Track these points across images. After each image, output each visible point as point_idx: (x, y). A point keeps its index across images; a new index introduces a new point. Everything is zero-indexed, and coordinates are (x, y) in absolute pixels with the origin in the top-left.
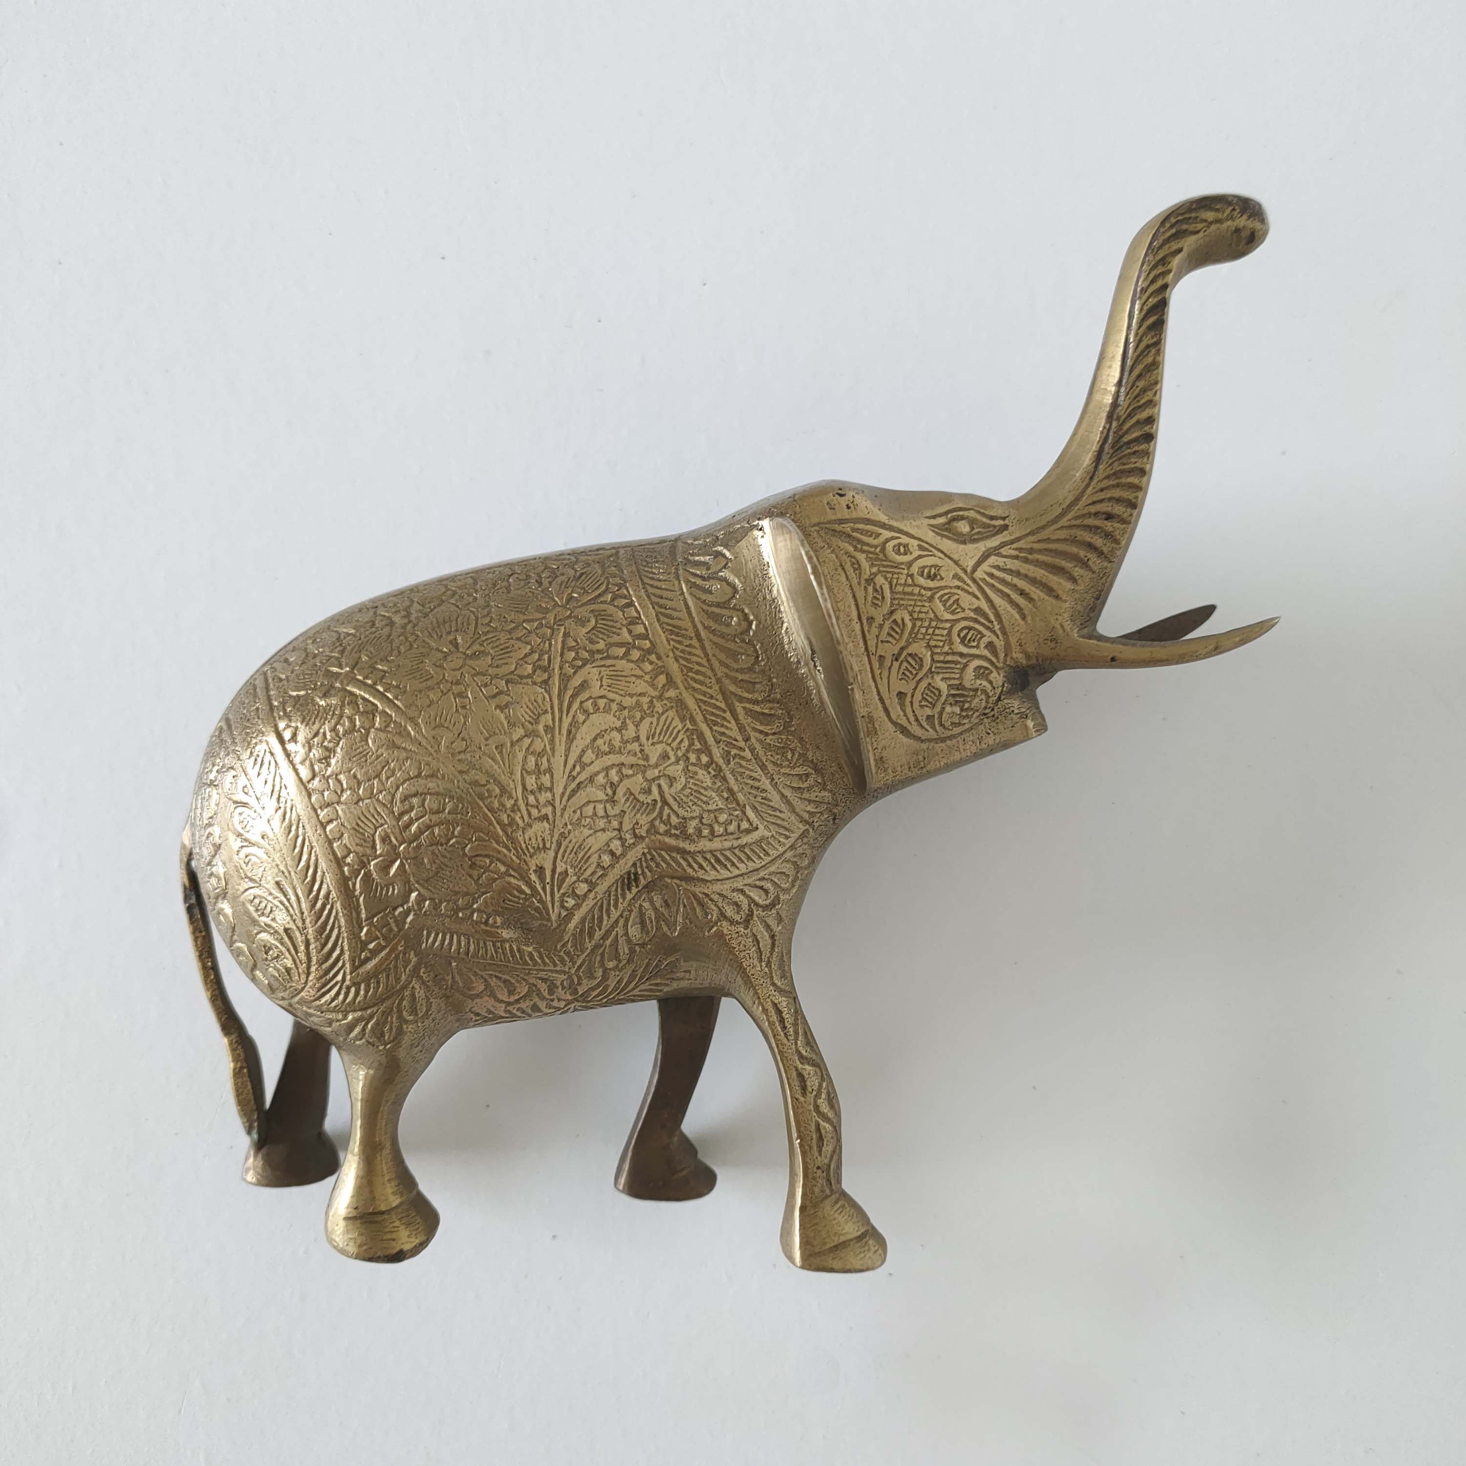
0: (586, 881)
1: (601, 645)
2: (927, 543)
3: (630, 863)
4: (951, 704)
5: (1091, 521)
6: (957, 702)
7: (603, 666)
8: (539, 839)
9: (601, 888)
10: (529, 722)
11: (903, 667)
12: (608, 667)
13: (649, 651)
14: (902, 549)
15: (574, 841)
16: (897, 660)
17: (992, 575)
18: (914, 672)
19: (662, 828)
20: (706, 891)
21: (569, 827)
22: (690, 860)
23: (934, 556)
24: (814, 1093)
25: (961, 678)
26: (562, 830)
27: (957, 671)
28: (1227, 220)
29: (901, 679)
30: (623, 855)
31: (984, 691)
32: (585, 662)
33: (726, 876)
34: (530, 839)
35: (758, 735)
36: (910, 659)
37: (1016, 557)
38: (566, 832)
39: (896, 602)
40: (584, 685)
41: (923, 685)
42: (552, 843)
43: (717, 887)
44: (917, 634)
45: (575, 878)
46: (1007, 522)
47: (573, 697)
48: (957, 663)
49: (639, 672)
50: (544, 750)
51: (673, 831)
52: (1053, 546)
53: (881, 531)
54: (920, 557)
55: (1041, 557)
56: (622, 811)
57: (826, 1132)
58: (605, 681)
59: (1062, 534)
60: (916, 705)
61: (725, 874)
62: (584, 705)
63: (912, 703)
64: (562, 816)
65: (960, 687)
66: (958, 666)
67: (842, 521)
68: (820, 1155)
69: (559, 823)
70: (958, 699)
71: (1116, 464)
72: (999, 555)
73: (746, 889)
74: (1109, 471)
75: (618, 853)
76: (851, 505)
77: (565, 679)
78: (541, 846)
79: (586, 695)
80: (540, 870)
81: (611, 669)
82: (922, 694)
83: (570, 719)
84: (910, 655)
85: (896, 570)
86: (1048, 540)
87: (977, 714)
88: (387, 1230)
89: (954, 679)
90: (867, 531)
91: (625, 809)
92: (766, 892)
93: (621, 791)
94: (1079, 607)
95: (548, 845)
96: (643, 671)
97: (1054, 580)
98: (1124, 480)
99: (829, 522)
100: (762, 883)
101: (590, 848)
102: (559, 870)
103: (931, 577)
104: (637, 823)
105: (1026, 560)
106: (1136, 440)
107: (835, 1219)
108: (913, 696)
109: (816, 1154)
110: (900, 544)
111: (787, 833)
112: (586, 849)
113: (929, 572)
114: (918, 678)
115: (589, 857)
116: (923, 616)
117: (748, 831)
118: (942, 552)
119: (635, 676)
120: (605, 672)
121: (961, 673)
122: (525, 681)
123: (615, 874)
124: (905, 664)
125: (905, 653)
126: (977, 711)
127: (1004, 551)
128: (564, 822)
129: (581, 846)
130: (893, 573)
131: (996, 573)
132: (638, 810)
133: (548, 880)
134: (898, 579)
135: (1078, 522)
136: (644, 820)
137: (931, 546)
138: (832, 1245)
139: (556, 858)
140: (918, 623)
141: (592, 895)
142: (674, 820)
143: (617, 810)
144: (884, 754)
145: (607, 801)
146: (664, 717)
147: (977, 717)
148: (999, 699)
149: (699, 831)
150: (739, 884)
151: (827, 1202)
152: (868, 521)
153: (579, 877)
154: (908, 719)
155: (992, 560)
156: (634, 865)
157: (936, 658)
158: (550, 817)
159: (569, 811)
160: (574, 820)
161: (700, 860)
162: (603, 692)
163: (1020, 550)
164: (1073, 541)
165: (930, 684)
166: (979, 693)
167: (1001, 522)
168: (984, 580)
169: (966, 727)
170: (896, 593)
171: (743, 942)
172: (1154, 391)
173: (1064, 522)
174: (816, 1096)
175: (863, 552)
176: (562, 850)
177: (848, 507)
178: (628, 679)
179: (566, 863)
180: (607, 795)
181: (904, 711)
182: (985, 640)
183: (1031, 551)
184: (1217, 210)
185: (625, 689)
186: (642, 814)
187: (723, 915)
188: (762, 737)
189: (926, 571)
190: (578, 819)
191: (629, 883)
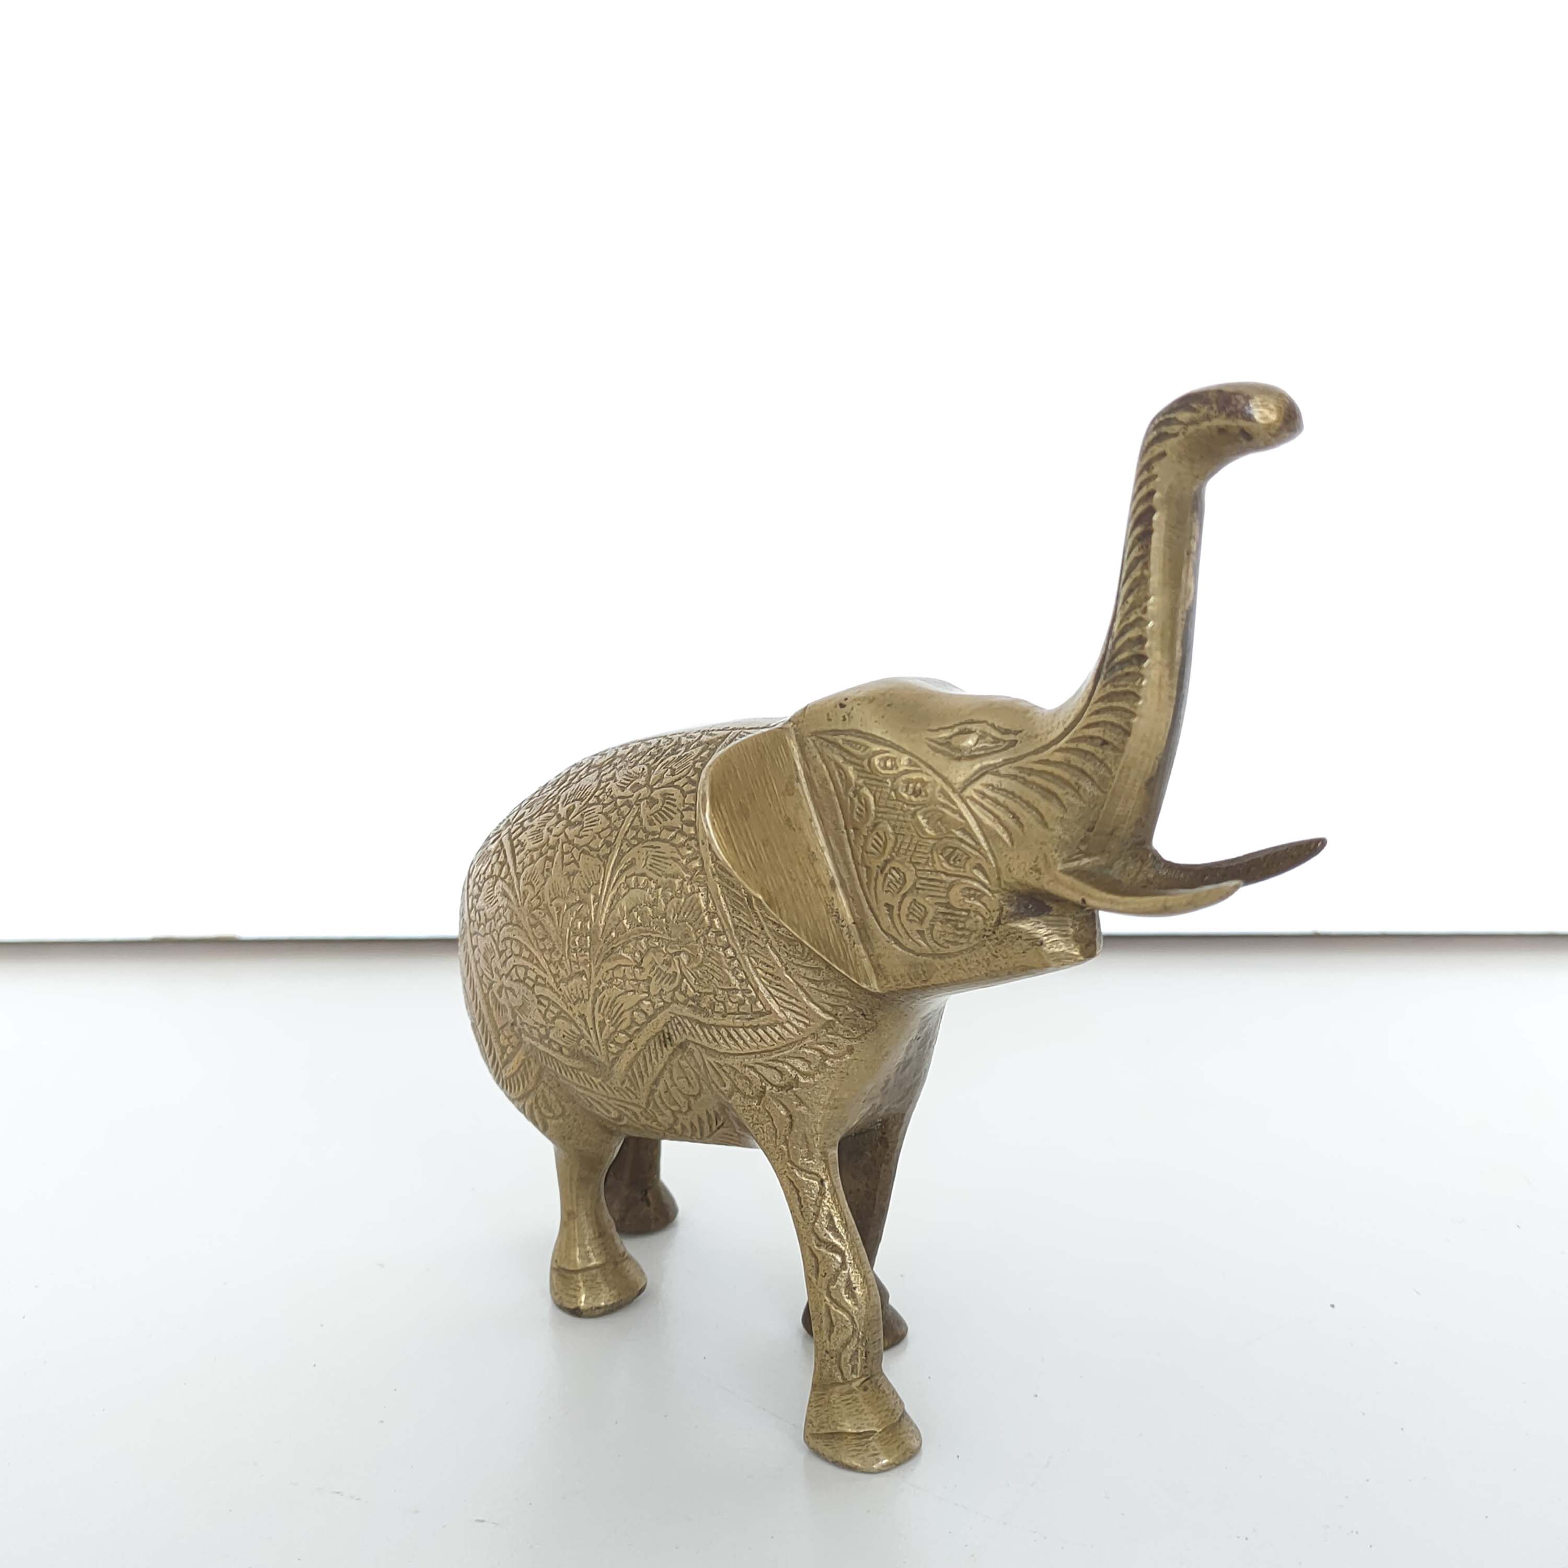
0: (623, 1032)
1: (656, 828)
2: (917, 758)
3: (661, 1024)
4: (941, 922)
5: (1083, 746)
6: (949, 920)
7: (652, 847)
8: (580, 992)
9: (641, 1040)
10: (584, 889)
11: (888, 881)
12: (655, 848)
13: (691, 838)
14: (889, 764)
15: (607, 996)
16: (882, 872)
17: (984, 795)
18: (899, 886)
19: (681, 998)
20: (719, 1062)
21: (603, 984)
22: (706, 1031)
23: (921, 771)
24: (828, 1278)
25: (947, 897)
26: (597, 986)
27: (942, 890)
28: (1203, 420)
29: (886, 892)
30: (653, 1016)
31: (977, 913)
32: (640, 841)
33: (736, 1052)
34: (572, 990)
35: (771, 926)
36: (894, 872)
37: (1015, 777)
38: (600, 988)
39: (880, 815)
40: (632, 864)
41: (908, 900)
42: (589, 996)
43: (730, 1061)
44: (899, 848)
45: (612, 1029)
46: (1017, 738)
47: (622, 872)
48: (941, 881)
49: (676, 855)
50: (589, 915)
51: (690, 1003)
52: (1049, 769)
53: (868, 743)
54: (907, 772)
55: (1038, 780)
56: (649, 977)
57: (837, 1320)
58: (650, 861)
59: (1059, 757)
60: (904, 919)
61: (735, 1049)
62: (628, 880)
63: (899, 915)
64: (596, 974)
65: (948, 905)
66: (943, 885)
67: (836, 732)
68: (830, 1340)
69: (595, 980)
70: (949, 917)
71: (1108, 686)
72: (998, 774)
73: (758, 1067)
74: (1103, 694)
75: (650, 1013)
76: (847, 717)
77: (622, 854)
78: (581, 997)
79: (631, 871)
80: (582, 1016)
81: (657, 850)
82: (909, 909)
83: (614, 891)
84: (894, 868)
85: (880, 784)
86: (1046, 762)
87: (974, 935)
88: (572, 1286)
89: (940, 897)
90: (857, 743)
91: (651, 976)
92: (781, 1073)
93: (647, 960)
94: (1067, 837)
95: (586, 997)
96: (680, 854)
97: (1043, 805)
98: (1115, 704)
99: (825, 732)
100: (775, 1064)
101: (622, 1005)
102: (597, 1019)
103: (916, 793)
104: (662, 990)
105: (1025, 782)
106: (1128, 661)
107: (838, 1408)
108: (899, 910)
109: (825, 1338)
110: (888, 758)
111: (807, 1022)
112: (619, 1005)
113: (914, 789)
114: (903, 892)
115: (623, 1013)
116: (904, 831)
117: (761, 1014)
118: (931, 768)
119: (672, 858)
120: (652, 852)
121: (948, 893)
122: (592, 853)
123: (651, 1030)
124: (889, 876)
125: (888, 867)
126: (975, 931)
127: (1003, 770)
128: (598, 980)
129: (613, 1002)
130: (877, 786)
131: (988, 792)
132: (663, 979)
133: (590, 1026)
134: (881, 792)
135: (1073, 745)
136: (667, 988)
137: (921, 761)
138: (829, 1431)
139: (593, 1009)
140: (900, 839)
141: (631, 1045)
142: (691, 992)
143: (644, 976)
144: (880, 961)
145: (635, 967)
146: (690, 899)
147: (976, 938)
148: (999, 922)
149: (713, 1006)
150: (750, 1061)
151: (838, 1388)
152: (859, 733)
153: (616, 1029)
154: (898, 931)
155: (988, 779)
156: (666, 1025)
157: (920, 874)
158: (587, 973)
159: (602, 971)
160: (607, 979)
161: (715, 1033)
162: (645, 870)
163: (1021, 769)
164: (1067, 765)
165: (915, 900)
166: (972, 914)
167: (1012, 737)
168: (972, 799)
169: (964, 947)
170: (880, 807)
171: (755, 1116)
172: (1142, 608)
173: (1062, 744)
174: (829, 1281)
175: (852, 763)
176: (598, 1003)
177: (844, 719)
178: (667, 861)
179: (603, 1014)
180: (636, 961)
181: (893, 922)
182: (973, 861)
183: (1031, 771)
184: (1194, 410)
185: (663, 869)
186: (666, 983)
187: (735, 1087)
188: (774, 927)
189: (911, 785)
190: (611, 978)
191: (665, 1041)
